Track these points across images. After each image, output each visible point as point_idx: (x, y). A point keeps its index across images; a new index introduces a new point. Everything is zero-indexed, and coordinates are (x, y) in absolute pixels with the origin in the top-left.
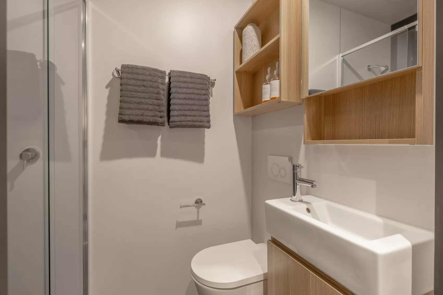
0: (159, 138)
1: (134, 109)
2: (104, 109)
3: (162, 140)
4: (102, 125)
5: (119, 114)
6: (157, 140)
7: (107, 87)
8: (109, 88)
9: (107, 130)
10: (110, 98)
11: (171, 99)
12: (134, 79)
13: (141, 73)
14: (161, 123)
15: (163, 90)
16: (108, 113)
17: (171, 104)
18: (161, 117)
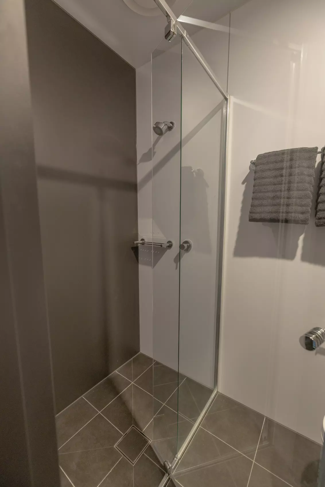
0: (302, 237)
1: (266, 206)
2: (240, 206)
3: (305, 239)
4: (237, 222)
5: (250, 213)
6: (298, 239)
7: (243, 183)
8: (246, 184)
9: (241, 226)
10: (245, 194)
11: (322, 186)
12: (269, 170)
13: (280, 159)
14: (302, 221)
15: (309, 176)
16: (243, 210)
17: (321, 193)
18: (302, 213)
